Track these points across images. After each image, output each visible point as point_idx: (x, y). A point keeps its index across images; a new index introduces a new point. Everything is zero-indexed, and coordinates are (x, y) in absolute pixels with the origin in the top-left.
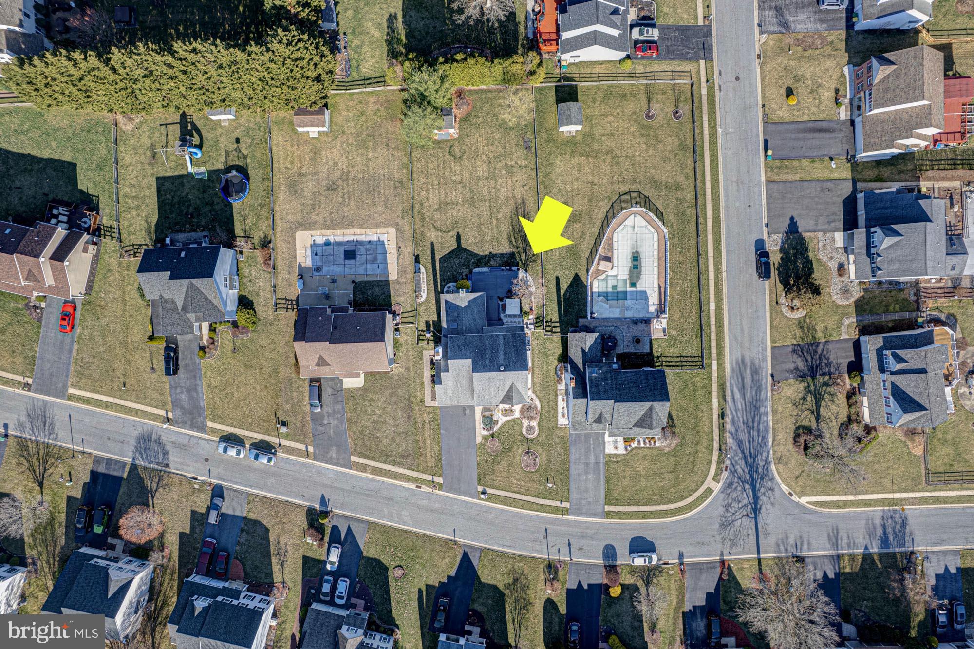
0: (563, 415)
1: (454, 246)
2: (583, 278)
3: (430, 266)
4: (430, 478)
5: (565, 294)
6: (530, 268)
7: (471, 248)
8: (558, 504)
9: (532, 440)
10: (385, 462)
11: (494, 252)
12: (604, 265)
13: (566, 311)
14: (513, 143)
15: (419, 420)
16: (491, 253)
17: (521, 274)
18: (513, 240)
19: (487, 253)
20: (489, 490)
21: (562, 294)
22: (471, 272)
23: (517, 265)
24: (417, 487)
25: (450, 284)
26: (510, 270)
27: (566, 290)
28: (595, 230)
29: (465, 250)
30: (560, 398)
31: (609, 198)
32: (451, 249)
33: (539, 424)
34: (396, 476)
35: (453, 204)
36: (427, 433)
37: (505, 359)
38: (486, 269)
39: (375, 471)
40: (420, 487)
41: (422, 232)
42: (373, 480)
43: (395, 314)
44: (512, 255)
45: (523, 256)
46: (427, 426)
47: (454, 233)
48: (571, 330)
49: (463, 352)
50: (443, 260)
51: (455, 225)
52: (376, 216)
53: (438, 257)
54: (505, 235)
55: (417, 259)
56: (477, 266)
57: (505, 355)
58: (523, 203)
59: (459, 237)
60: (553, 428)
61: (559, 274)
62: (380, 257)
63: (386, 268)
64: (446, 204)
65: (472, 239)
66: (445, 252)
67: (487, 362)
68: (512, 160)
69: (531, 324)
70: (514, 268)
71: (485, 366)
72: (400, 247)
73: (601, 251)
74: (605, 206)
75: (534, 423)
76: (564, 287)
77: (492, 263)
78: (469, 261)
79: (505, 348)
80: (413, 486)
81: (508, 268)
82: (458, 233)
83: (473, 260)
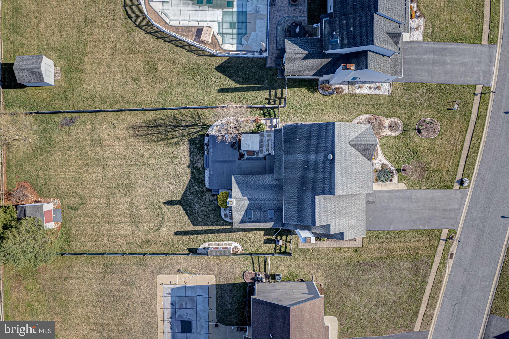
0: (378, 88)
1: (179, 208)
2: (220, 61)
3: (201, 237)
4: (442, 243)
5: (238, 82)
6: (207, 122)
7: (182, 189)
8: (477, 98)
9: (405, 126)
10: (423, 294)
11: (188, 163)
12: (206, 37)
13: (258, 82)
14: (66, 138)
15: (378, 254)
16: (189, 167)
17: (212, 132)
18: (175, 140)
19: (188, 171)
20: (459, 177)
21: (238, 86)
22: (209, 190)
23: (203, 136)
24: (451, 258)
25: (223, 215)
26: (208, 145)
27: (234, 80)
28: (167, 46)
29: (184, 196)
30: (358, 91)
31: (131, 31)
32: (183, 212)
33: (388, 117)
34: (438, 282)
35: (132, 207)
36: (393, 246)
37: (317, 153)
38: (207, 172)
39: (431, 304)
40: (452, 254)
41: (163, 244)
42: (442, 307)
43: (256, 279)
44: (191, 142)
45: (193, 130)
46: (385, 245)
47: (165, 208)
48: (279, 76)
49: (305, 205)
50: (194, 222)
51: (154, 206)
52: (142, 296)
53: (192, 228)
54: (168, 149)
55: (193, 251)
56: (203, 182)
57: (312, 152)
58: (133, 128)
59: (169, 203)
60: (392, 100)
61: (214, 89)
62: (189, 294)
63: (202, 287)
64: (131, 216)
65: (172, 187)
66: (186, 219)
67: (320, 175)
68: (85, 140)
69: (271, 122)
70: (206, 140)
71: (326, 179)
72: (179, 271)
73: (190, 40)
74: (140, 35)
75: (387, 122)
76: (229, 83)
77: (199, 165)
78: (197, 192)
79: (303, 152)
80: (450, 262)
81: (206, 147)
82: (165, 203)
83: (196, 187)
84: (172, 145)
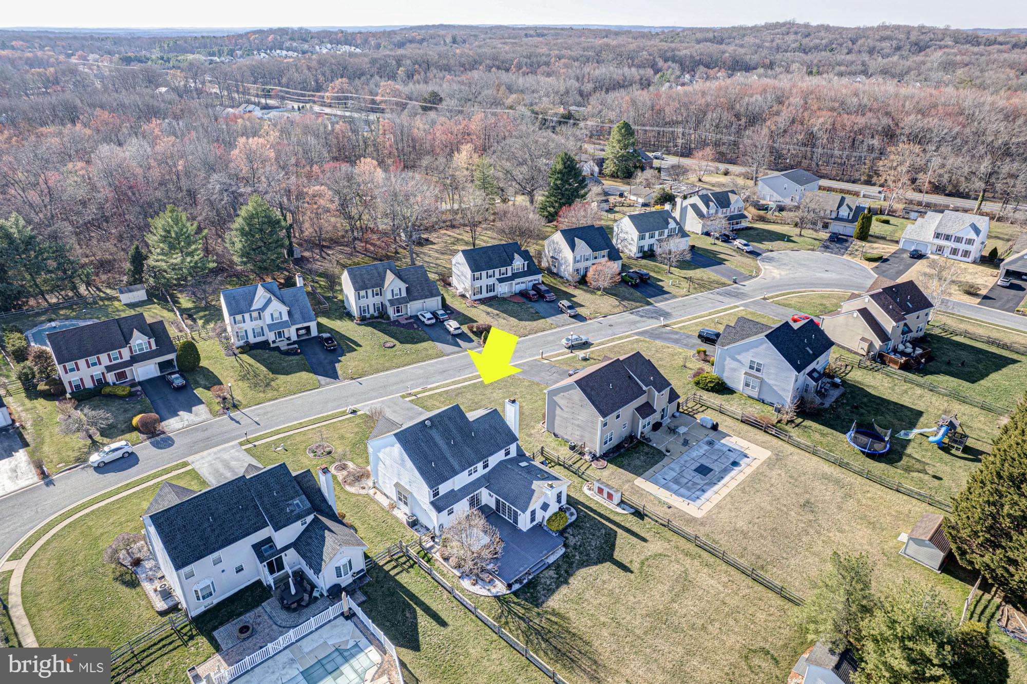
1: (617, 556)
2: (404, 652)
3: (617, 519)
4: (419, 396)
5: (415, 611)
6: (496, 605)
7: (595, 568)
8: (256, 443)
11: (564, 587)
13: (392, 594)
16: (567, 583)
17: (500, 588)
18: (553, 619)
19: (571, 580)
20: (350, 416)
21: (419, 612)
22: (565, 545)
23: (515, 593)
24: (425, 387)
25: (574, 518)
26: (519, 581)
27: (415, 618)
29: (600, 561)
32: (617, 549)
34: (454, 383)
35: (677, 595)
37: (432, 439)
38: (551, 560)
40: (422, 388)
41: (669, 541)
43: (595, 458)
44: (536, 602)
45: (520, 611)
47: (635, 567)
48: (368, 579)
49: (487, 426)
50: (612, 534)
51: (646, 577)
52: (733, 514)
53: (619, 531)
54: (572, 615)
55: (639, 514)
56: (565, 556)
57: (435, 444)
59: (626, 569)
61: (446, 631)
62: (675, 487)
63: (656, 483)
64: (684, 589)
65: (606, 577)
66: (620, 543)
67: (451, 426)
70: (516, 587)
71: (450, 419)
72: (670, 507)
76: (424, 621)
77: (552, 573)
78: (581, 553)
79: (442, 453)
80: (429, 386)
81: (525, 581)
82: (632, 572)
83: (577, 558)
84: (563, 617)
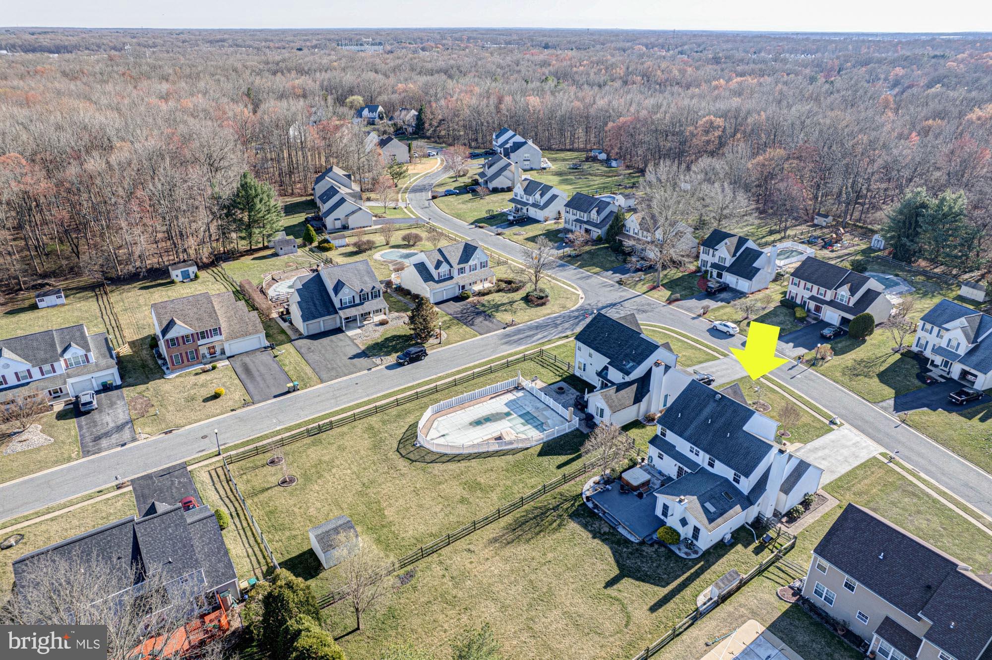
1: (627, 583)
2: (539, 448)
3: (687, 592)
4: (892, 465)
5: (569, 454)
6: (574, 493)
7: (611, 560)
11: (590, 536)
12: (507, 438)
14: (413, 597)
16: (594, 537)
18: (555, 525)
19: (599, 541)
21: (572, 456)
22: (642, 543)
23: (583, 504)
24: (918, 472)
25: (682, 555)
26: (596, 506)
28: (474, 463)
29: (620, 566)
31: (424, 470)
32: (637, 582)
35: (570, 618)
36: (861, 487)
37: (705, 406)
38: (620, 530)
43: (798, 591)
44: (575, 516)
45: (566, 506)
47: (612, 592)
49: (747, 445)
50: (660, 583)
51: (598, 597)
53: (663, 591)
54: (557, 535)
55: (696, 616)
56: (627, 541)
57: (701, 410)
58: (495, 540)
59: (610, 584)
61: (553, 468)
63: (755, 644)
64: (579, 627)
66: (647, 587)
68: (443, 584)
70: (590, 505)
71: (735, 411)
72: (707, 645)
73: (495, 447)
74: (437, 468)
76: (562, 458)
77: (605, 529)
78: (631, 553)
79: (694, 418)
80: (922, 475)
81: (596, 511)
82: (605, 587)
83: (625, 550)
84: (555, 530)
